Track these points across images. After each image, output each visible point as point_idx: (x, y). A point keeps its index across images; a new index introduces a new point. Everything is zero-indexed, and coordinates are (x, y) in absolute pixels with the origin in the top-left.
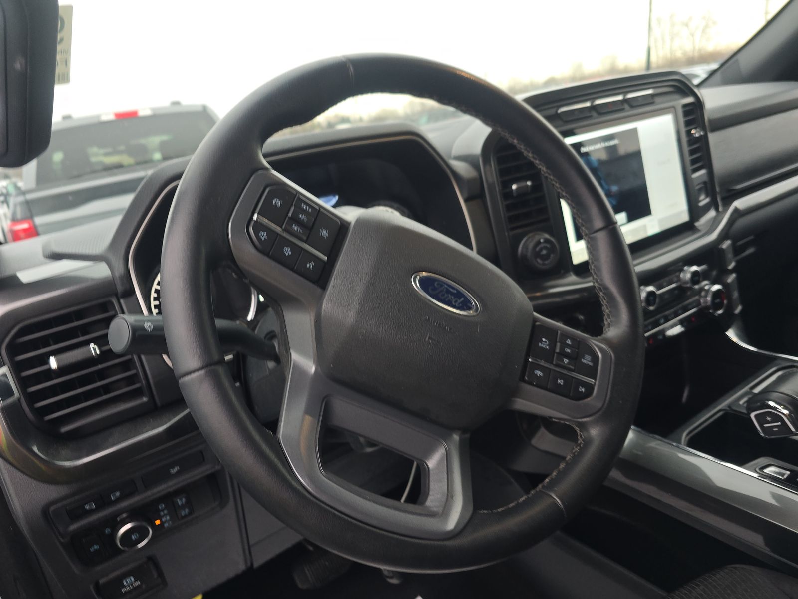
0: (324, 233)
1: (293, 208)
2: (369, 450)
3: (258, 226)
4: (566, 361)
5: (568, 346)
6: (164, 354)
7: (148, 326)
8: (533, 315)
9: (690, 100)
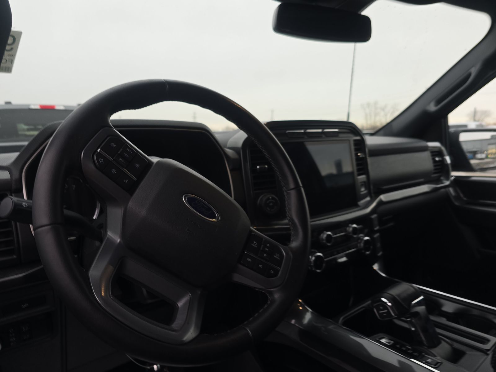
0: (137, 165)
1: (121, 149)
2: (150, 301)
3: (99, 155)
4: (265, 255)
5: (267, 247)
6: (30, 224)
7: (24, 204)
8: (250, 228)
9: (358, 138)
